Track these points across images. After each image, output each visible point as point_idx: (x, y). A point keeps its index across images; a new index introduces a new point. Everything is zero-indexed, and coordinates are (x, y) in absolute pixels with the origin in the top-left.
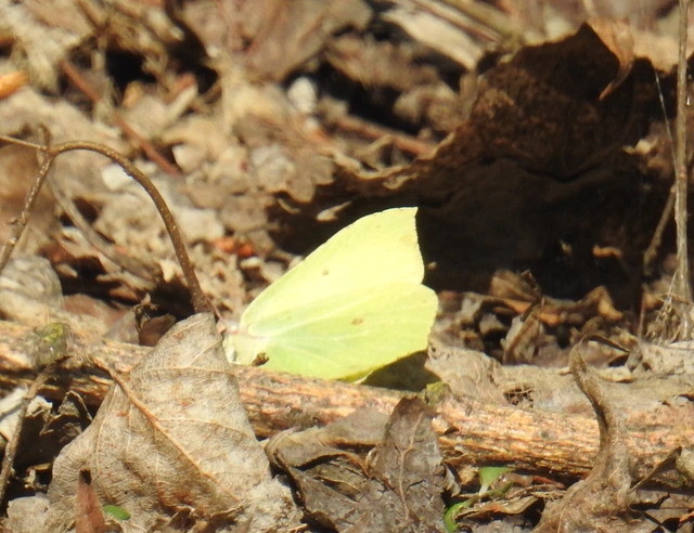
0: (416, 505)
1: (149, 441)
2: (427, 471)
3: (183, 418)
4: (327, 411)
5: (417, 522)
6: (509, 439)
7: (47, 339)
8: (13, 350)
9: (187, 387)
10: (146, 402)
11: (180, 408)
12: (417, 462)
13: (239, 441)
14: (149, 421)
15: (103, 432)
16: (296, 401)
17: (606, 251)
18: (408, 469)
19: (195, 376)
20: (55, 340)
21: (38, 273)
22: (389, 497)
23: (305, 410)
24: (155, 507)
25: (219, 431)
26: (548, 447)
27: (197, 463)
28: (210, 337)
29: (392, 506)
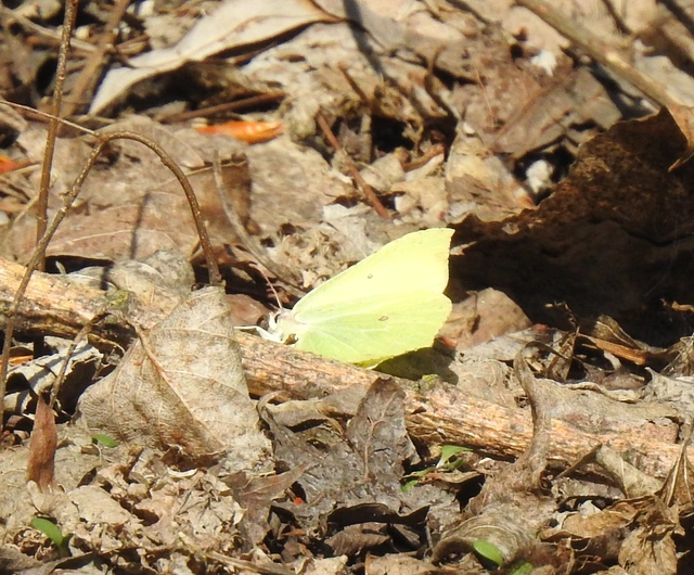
0: (376, 468)
1: (156, 388)
2: (392, 441)
3: (185, 372)
4: (336, 387)
5: (374, 482)
6: (483, 428)
7: (114, 302)
8: (85, 308)
9: (192, 347)
10: (158, 355)
11: (184, 363)
12: (384, 432)
13: (232, 396)
14: (157, 370)
15: (121, 377)
16: (312, 377)
17: (683, 307)
18: (375, 437)
19: (200, 338)
20: (120, 304)
21: (175, 264)
22: (353, 458)
23: (318, 385)
24: (157, 445)
25: (214, 386)
26: (515, 438)
27: (192, 410)
28: (218, 307)
29: (355, 466)
